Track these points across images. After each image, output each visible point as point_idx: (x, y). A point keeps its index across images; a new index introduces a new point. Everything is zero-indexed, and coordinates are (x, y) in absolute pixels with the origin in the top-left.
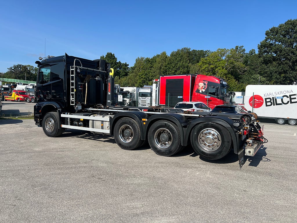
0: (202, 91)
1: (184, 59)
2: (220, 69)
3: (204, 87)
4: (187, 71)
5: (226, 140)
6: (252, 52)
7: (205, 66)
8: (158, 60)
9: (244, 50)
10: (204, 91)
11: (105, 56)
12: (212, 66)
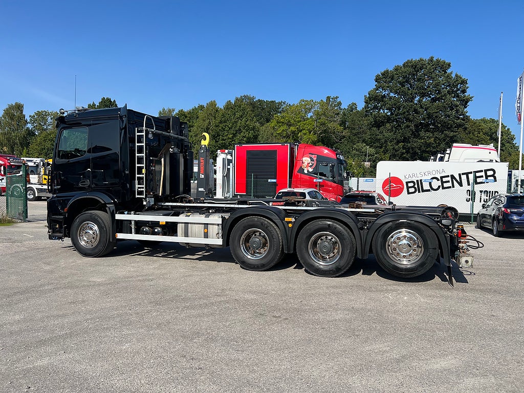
0: (308, 171)
1: (248, 115)
2: (305, 134)
3: (311, 164)
4: (254, 136)
5: (430, 246)
6: (352, 107)
7: (282, 128)
8: (201, 114)
9: (340, 103)
10: (311, 170)
11: (97, 104)
12: (292, 128)
